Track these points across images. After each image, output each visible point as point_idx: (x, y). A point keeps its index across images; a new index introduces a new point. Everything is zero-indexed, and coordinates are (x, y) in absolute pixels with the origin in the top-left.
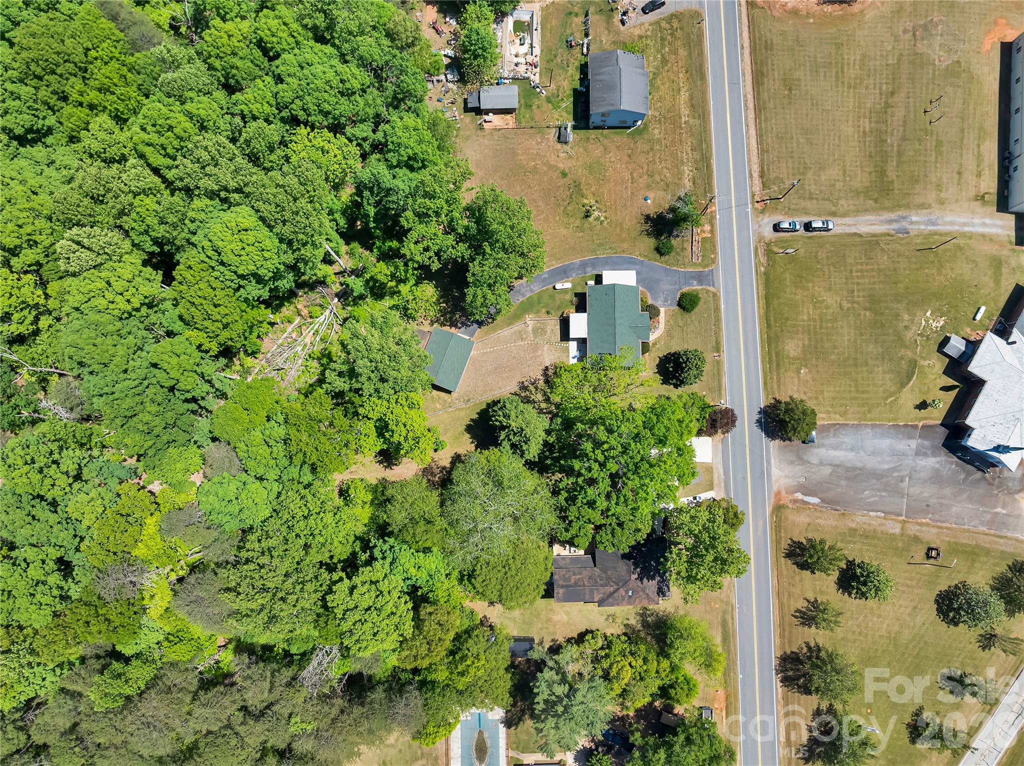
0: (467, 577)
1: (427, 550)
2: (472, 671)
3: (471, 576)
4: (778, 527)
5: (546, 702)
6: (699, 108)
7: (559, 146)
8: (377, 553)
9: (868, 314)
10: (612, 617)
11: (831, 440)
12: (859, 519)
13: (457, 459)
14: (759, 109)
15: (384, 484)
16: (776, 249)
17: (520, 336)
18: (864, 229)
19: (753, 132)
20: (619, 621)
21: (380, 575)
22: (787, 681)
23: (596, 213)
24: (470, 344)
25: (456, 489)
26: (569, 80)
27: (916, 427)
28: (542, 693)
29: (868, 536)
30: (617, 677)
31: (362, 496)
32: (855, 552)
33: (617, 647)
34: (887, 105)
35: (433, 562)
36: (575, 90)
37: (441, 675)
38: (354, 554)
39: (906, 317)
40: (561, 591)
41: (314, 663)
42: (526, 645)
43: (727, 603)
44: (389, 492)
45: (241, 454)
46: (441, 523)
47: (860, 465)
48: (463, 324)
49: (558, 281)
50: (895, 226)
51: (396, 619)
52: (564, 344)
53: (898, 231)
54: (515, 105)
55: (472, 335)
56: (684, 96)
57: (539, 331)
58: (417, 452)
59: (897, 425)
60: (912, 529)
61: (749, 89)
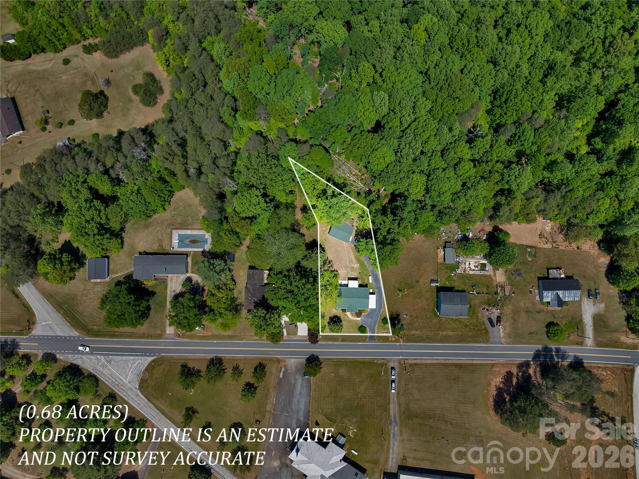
0: (259, 237)
1: (269, 222)
2: (226, 237)
3: (259, 238)
4: (271, 360)
5: (214, 263)
6: (444, 339)
7: (429, 280)
8: (269, 204)
9: (356, 404)
10: (240, 293)
11: (304, 384)
12: (273, 393)
13: (303, 235)
14: (445, 365)
15: (294, 208)
16: (384, 367)
17: (351, 262)
18: (392, 406)
19: (435, 362)
20: (239, 295)
21: (261, 205)
22: (212, 360)
23: (400, 294)
24: (348, 241)
25: (290, 233)
26: (458, 285)
27: (309, 420)
28: (217, 262)
29: (266, 396)
30: (219, 292)
31: (290, 199)
32: (260, 391)
33: (229, 293)
34: (446, 422)
35: (265, 224)
36: (454, 287)
37: (225, 226)
38: (268, 196)
39: (354, 420)
40: (251, 272)
41: (231, 182)
42: (232, 259)
43: (243, 338)
44: (291, 209)
45: (305, 157)
46: (278, 228)
47: (294, 395)
48: (356, 239)
49: (373, 277)
50: (393, 419)
51: (246, 211)
52: (347, 278)
53: (390, 420)
54: (447, 262)
55: (352, 242)
56: (451, 333)
57: (353, 269)
58: (304, 219)
59: (309, 412)
60: (268, 415)
61: (454, 362)
